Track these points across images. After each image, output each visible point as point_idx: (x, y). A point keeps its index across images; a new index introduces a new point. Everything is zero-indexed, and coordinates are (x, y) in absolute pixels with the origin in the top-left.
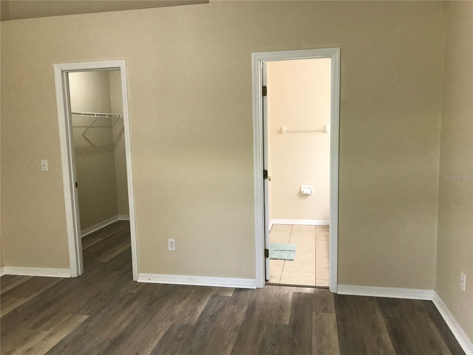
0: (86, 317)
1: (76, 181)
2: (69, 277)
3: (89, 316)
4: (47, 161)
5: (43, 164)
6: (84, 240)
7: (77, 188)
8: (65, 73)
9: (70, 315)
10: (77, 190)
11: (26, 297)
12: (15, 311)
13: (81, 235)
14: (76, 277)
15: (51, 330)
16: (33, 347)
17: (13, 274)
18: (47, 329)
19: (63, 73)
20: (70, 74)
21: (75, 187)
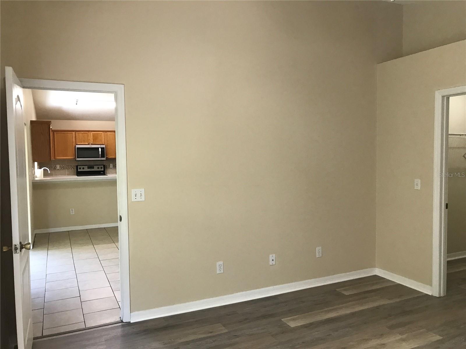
0: (438, 338)
1: (447, 203)
2: (430, 294)
3: (442, 338)
4: (420, 181)
5: (417, 183)
6: (450, 264)
7: (447, 209)
8: (445, 98)
9: (424, 329)
10: (447, 211)
11: (389, 299)
12: (378, 308)
13: (447, 258)
14: (437, 296)
15: (404, 336)
16: (386, 344)
17: (383, 276)
18: (401, 334)
19: (444, 99)
20: (451, 98)
21: (445, 208)
